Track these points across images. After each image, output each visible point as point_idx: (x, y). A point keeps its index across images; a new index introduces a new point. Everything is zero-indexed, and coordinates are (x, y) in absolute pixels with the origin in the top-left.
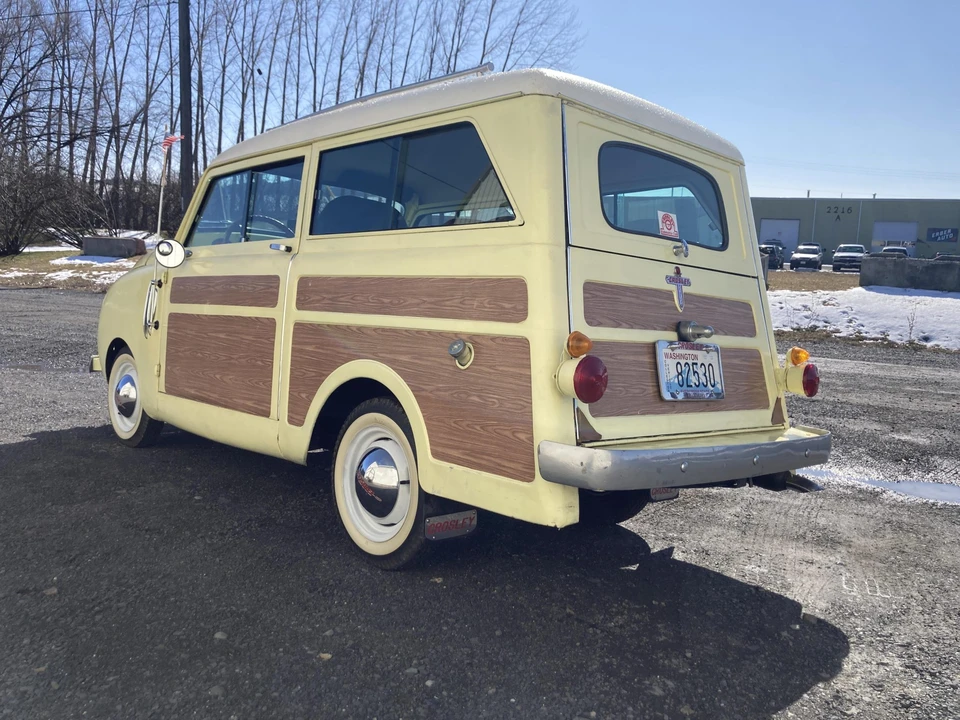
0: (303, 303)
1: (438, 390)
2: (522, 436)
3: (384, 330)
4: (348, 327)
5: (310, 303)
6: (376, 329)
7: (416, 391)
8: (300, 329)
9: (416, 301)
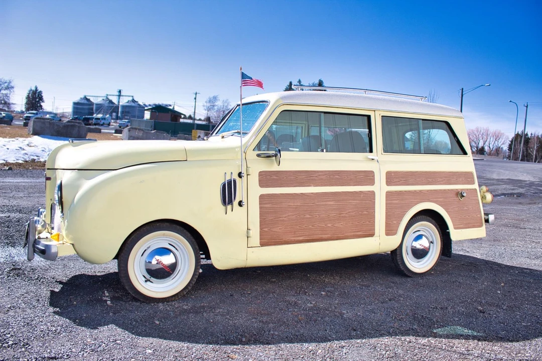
0: (389, 183)
1: (454, 208)
2: (478, 216)
3: (431, 191)
4: (415, 191)
5: (394, 182)
6: (428, 191)
7: (447, 210)
8: (389, 195)
9: (441, 180)
